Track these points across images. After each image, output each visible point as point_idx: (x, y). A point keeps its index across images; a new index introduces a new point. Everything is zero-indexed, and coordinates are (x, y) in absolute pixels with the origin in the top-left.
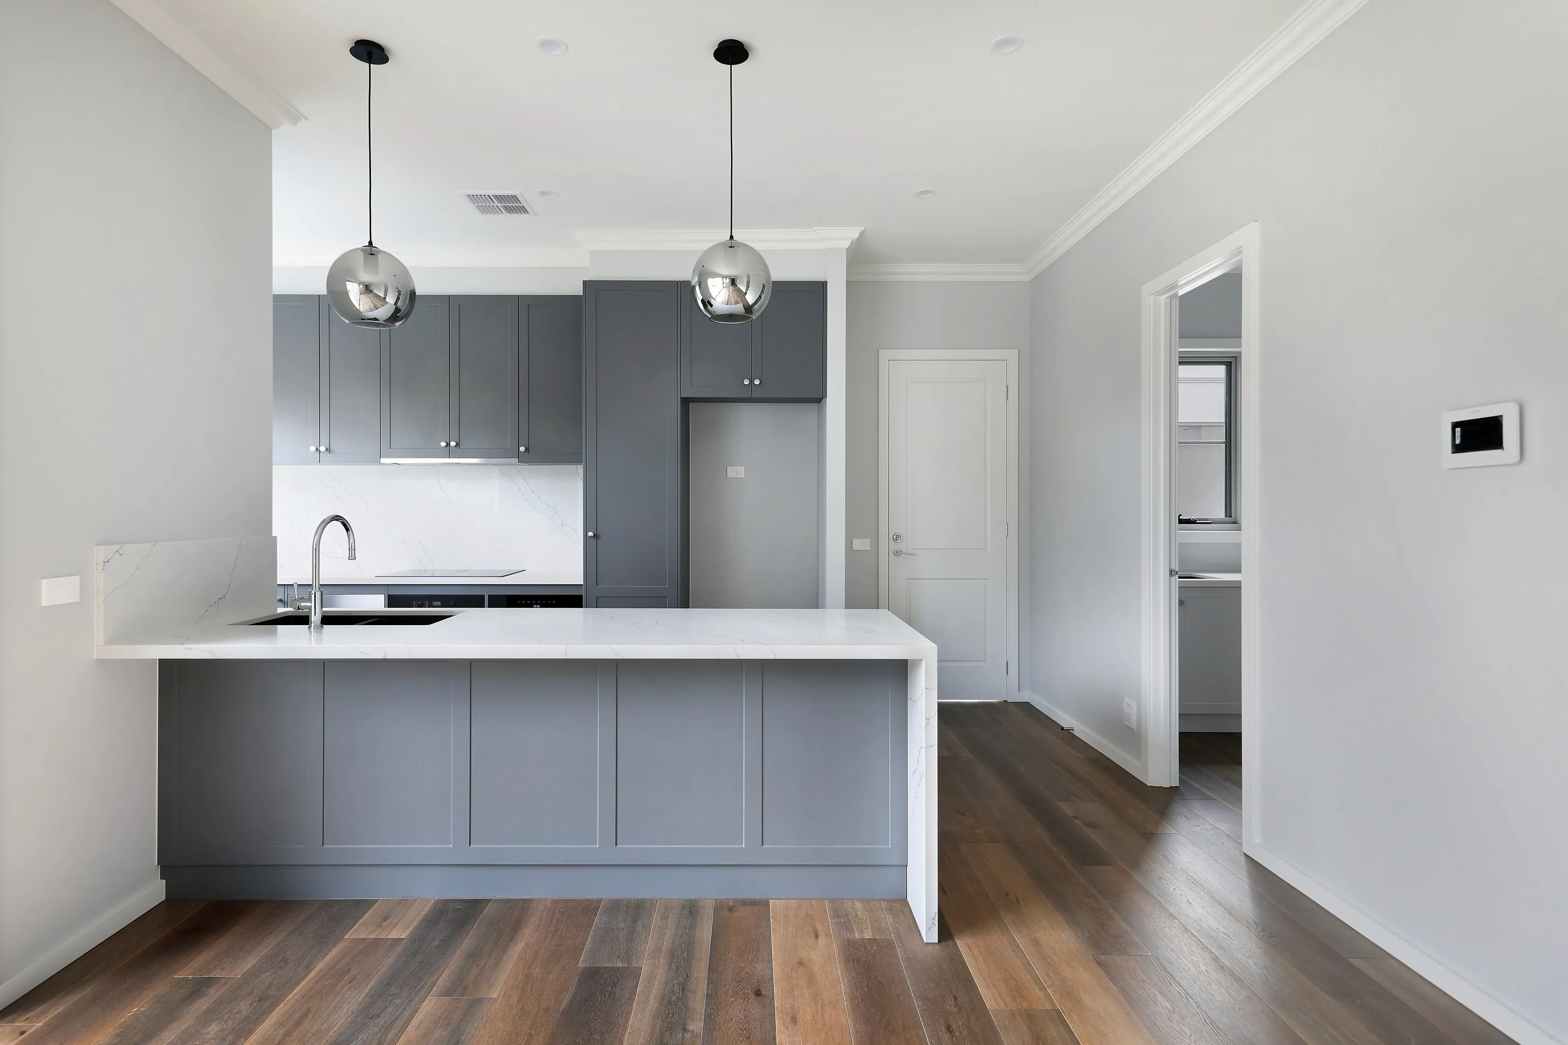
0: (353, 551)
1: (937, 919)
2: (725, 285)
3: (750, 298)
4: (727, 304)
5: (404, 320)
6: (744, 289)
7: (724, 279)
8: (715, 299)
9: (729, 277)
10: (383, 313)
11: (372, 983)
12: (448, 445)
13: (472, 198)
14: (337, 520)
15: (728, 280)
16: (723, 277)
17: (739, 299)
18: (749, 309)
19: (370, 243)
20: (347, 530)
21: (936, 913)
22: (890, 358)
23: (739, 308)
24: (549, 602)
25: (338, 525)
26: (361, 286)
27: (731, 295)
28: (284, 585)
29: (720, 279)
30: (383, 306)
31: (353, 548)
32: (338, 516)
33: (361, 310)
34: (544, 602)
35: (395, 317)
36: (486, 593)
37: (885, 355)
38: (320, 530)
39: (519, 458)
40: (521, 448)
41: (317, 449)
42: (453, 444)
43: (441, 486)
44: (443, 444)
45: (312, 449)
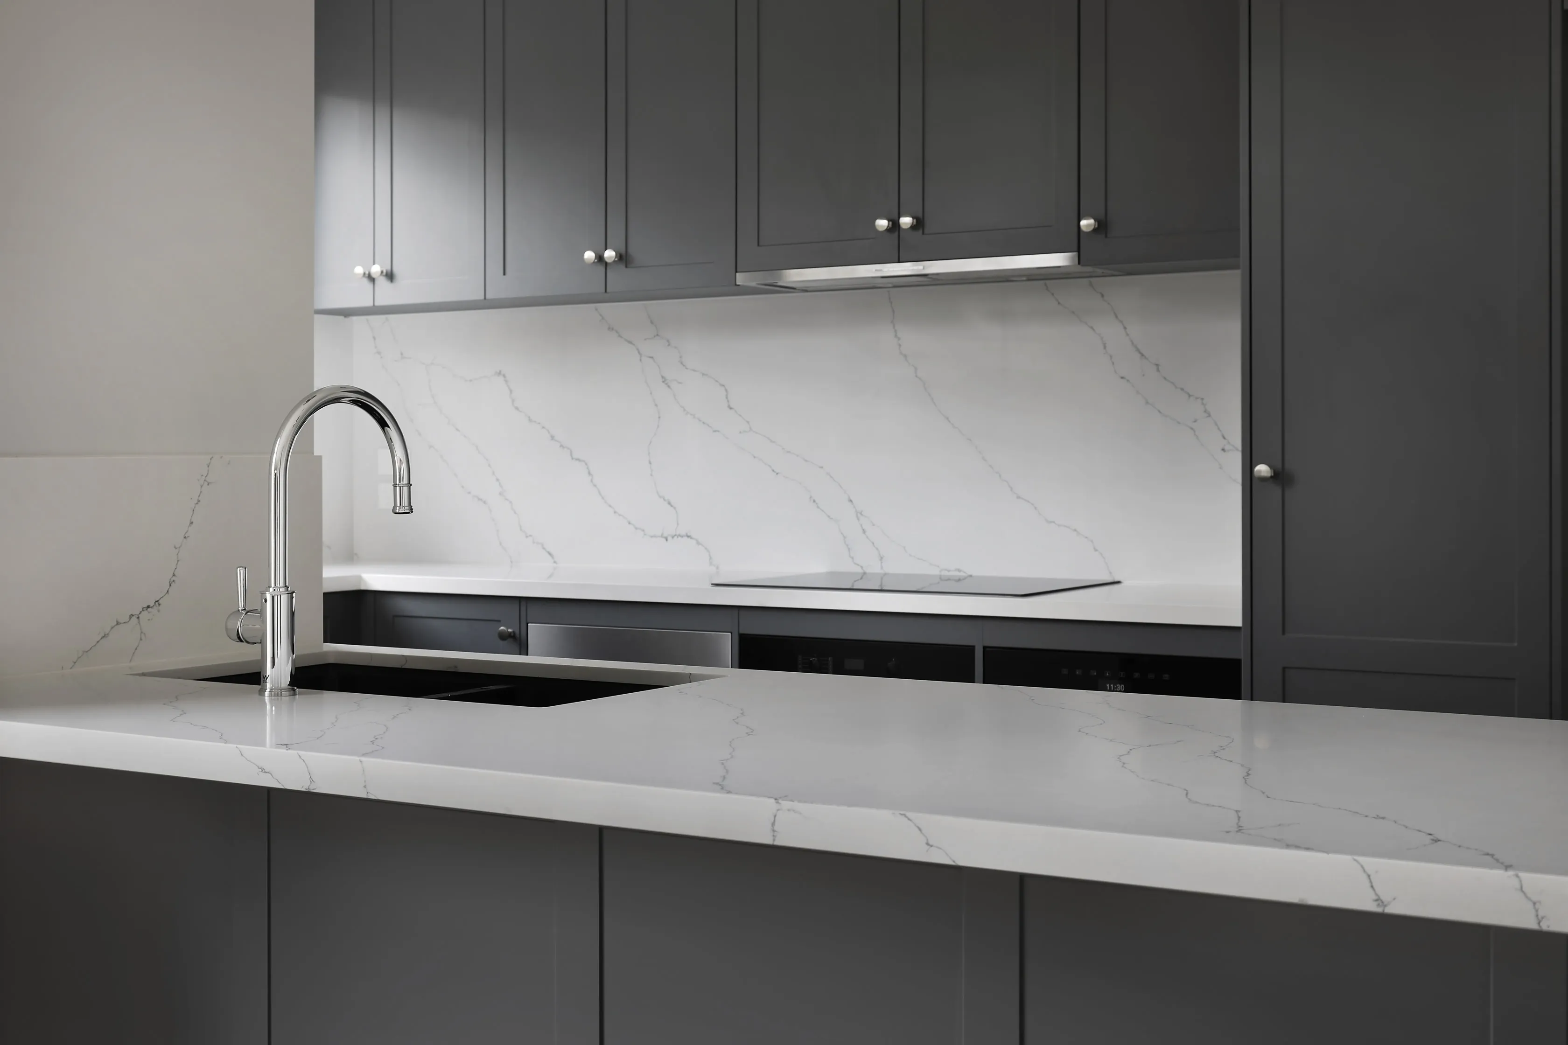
12: (895, 225)
20: (383, 424)
24: (1151, 676)
34: (1137, 675)
36: (978, 640)
39: (1079, 251)
40: (1083, 223)
41: (600, 258)
42: (906, 221)
43: (900, 345)
44: (882, 224)
45: (589, 255)
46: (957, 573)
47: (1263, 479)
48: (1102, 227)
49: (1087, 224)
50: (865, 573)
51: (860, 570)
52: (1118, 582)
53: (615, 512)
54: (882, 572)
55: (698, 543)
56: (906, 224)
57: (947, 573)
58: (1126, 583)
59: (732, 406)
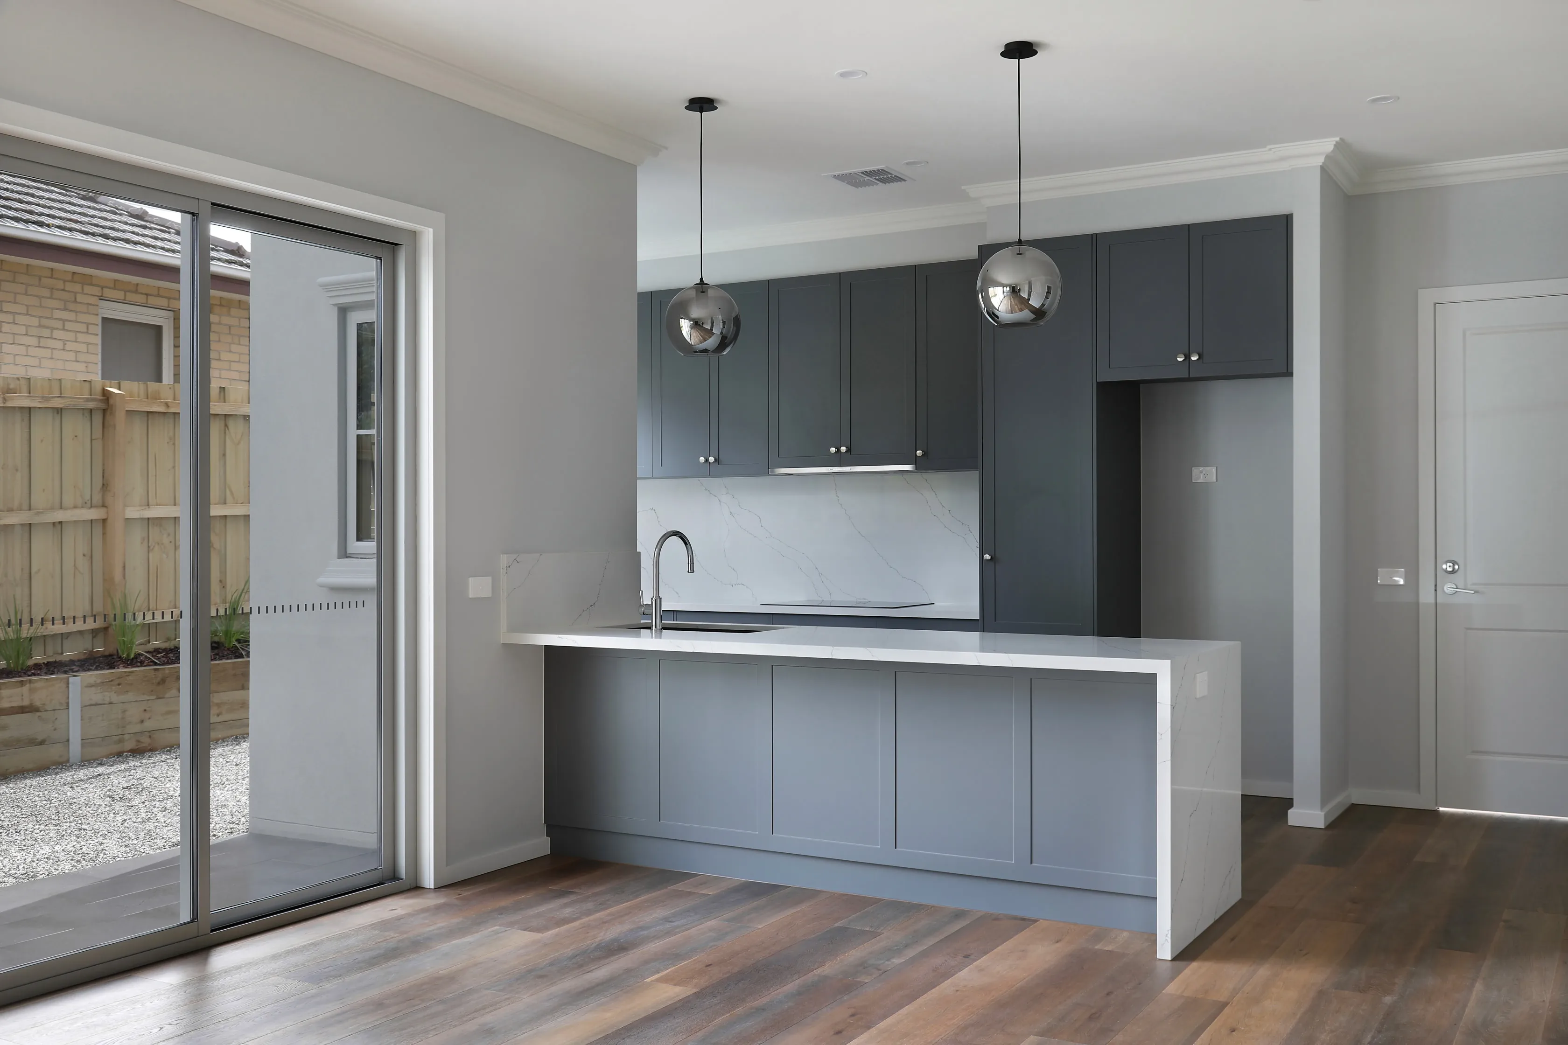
0: (692, 565)
1: (1170, 937)
2: (1005, 294)
3: (1035, 303)
4: (1012, 313)
5: (733, 343)
6: (1025, 295)
7: (1005, 288)
8: (998, 310)
9: (1010, 286)
10: (711, 342)
11: (677, 909)
12: (838, 450)
13: (840, 178)
14: (675, 535)
15: (1008, 289)
16: (1003, 286)
17: (1023, 305)
18: (1039, 313)
19: (702, 279)
20: (686, 544)
21: (1168, 931)
22: (1436, 301)
23: (1025, 315)
25: (675, 539)
26: (692, 323)
27: (1013, 303)
28: (673, 611)
29: (1000, 288)
30: (710, 337)
31: (692, 562)
32: (678, 532)
33: (693, 344)
35: (723, 344)
37: (1426, 297)
38: (660, 543)
39: (916, 464)
40: (918, 452)
41: (707, 460)
42: (843, 449)
43: (839, 500)
44: (833, 450)
45: (702, 459)
46: (864, 600)
47: (987, 560)
48: (925, 454)
49: (919, 453)
50: (823, 600)
51: (820, 599)
52: (933, 604)
53: (708, 574)
54: (831, 600)
55: (747, 587)
56: (843, 450)
57: (859, 600)
58: (937, 604)
59: (763, 525)
